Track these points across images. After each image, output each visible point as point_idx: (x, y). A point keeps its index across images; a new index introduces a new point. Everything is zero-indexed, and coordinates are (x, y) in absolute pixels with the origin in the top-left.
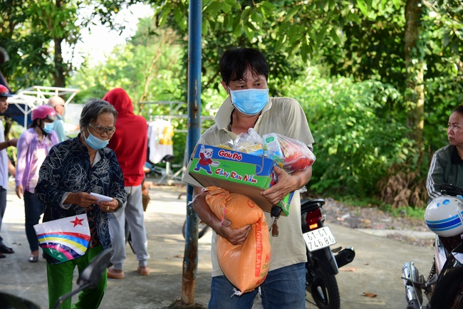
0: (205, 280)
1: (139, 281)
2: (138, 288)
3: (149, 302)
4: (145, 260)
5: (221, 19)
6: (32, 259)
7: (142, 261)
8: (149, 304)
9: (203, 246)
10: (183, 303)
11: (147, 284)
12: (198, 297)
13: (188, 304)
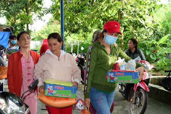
5: (69, 17)
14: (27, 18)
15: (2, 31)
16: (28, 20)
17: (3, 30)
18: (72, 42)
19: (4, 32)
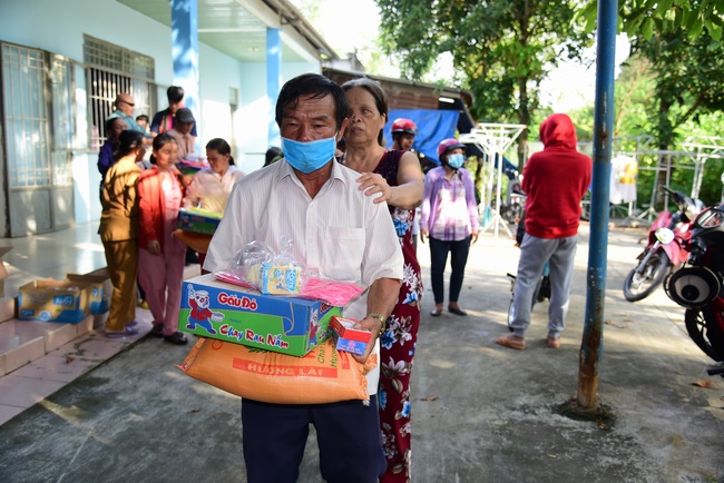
0: (630, 364)
1: (542, 356)
2: (535, 368)
3: (538, 393)
4: (557, 331)
5: (671, 15)
6: (434, 312)
7: (552, 331)
8: (537, 396)
9: (646, 309)
10: (579, 405)
11: (550, 361)
12: (609, 392)
13: (586, 408)
14: (522, 54)
15: (433, 108)
16: (525, 62)
17: (436, 106)
18: (700, 147)
19: (440, 112)
